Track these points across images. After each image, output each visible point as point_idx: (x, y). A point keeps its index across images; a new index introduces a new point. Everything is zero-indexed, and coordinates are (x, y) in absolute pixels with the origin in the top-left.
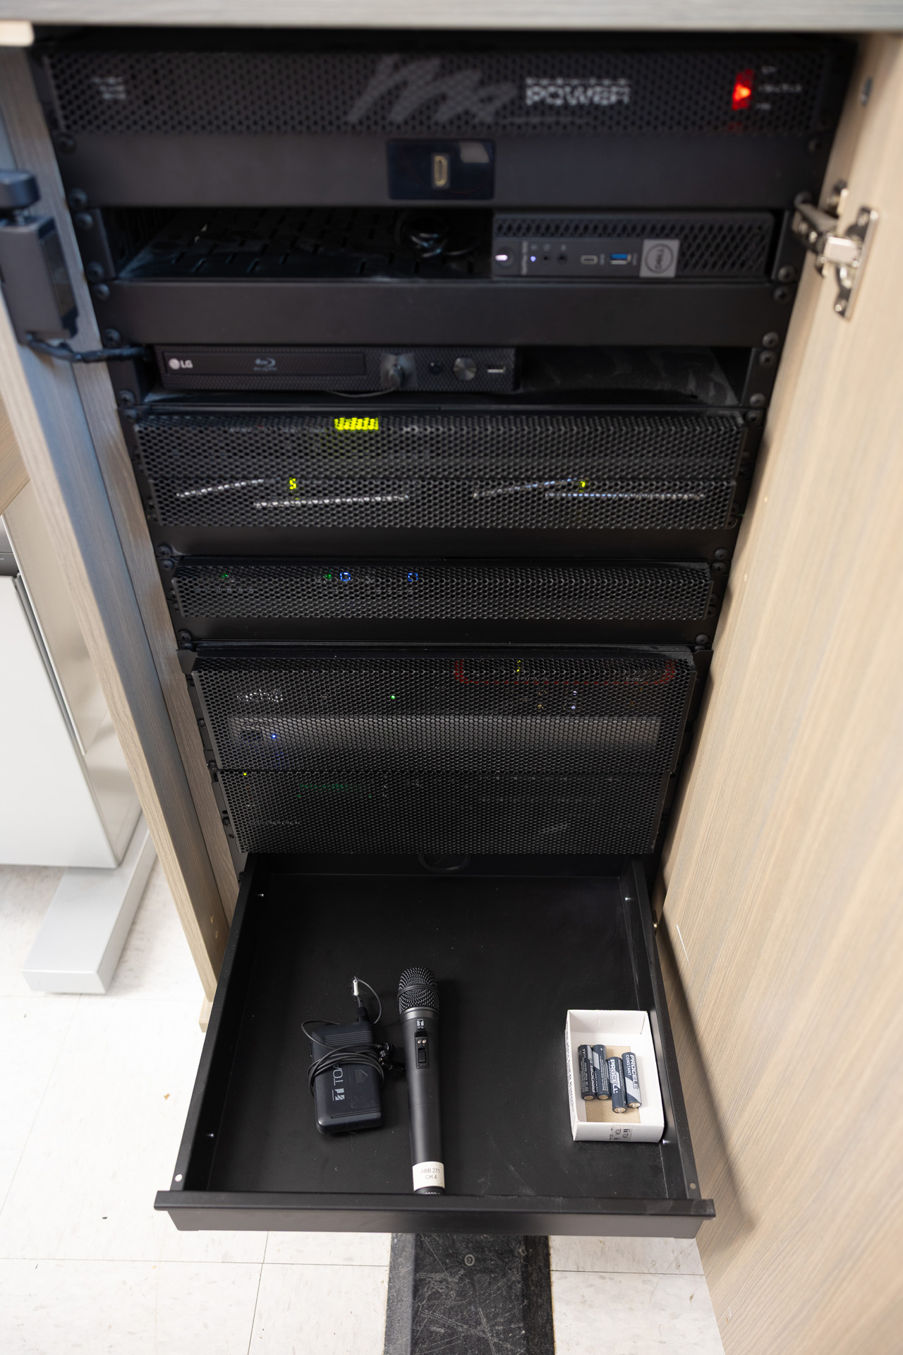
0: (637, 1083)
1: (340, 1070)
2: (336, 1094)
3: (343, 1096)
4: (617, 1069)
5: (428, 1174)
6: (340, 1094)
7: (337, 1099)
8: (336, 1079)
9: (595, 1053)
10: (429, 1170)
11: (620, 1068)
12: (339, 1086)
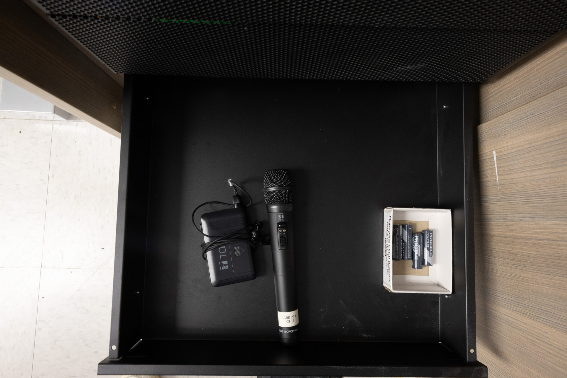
0: (432, 252)
1: (224, 247)
2: (222, 265)
3: (227, 266)
4: (419, 243)
5: (288, 319)
6: (225, 265)
7: (223, 268)
8: (222, 254)
9: (404, 230)
10: (289, 317)
11: (421, 242)
12: (224, 259)
